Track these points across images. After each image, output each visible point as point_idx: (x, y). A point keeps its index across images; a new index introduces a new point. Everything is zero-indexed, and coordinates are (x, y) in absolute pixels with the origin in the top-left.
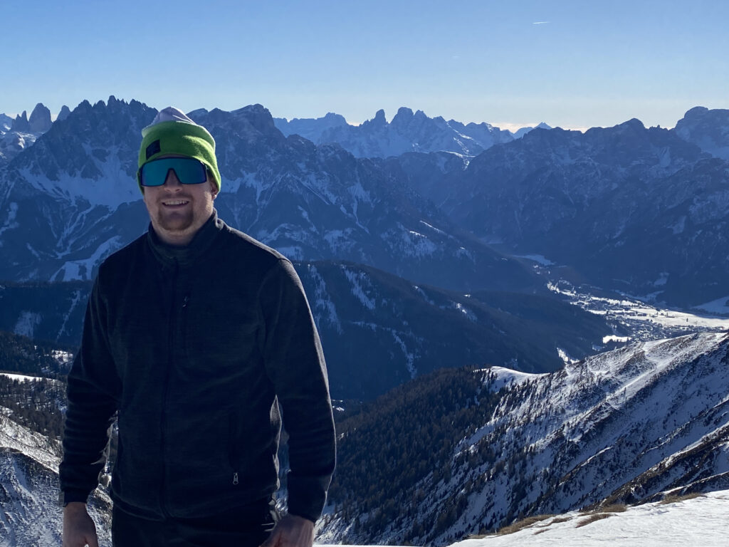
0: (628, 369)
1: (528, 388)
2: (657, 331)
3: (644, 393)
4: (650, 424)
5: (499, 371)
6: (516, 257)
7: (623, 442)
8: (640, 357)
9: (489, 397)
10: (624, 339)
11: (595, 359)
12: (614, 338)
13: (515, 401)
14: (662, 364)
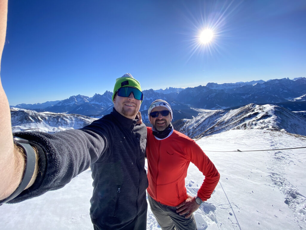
0: (202, 118)
1: (189, 121)
2: (205, 113)
3: (204, 121)
4: (205, 125)
5: (185, 119)
6: (186, 105)
7: (202, 127)
8: (203, 116)
9: (184, 123)
10: (201, 114)
11: (197, 117)
12: (200, 114)
13: (187, 123)
14: (206, 117)
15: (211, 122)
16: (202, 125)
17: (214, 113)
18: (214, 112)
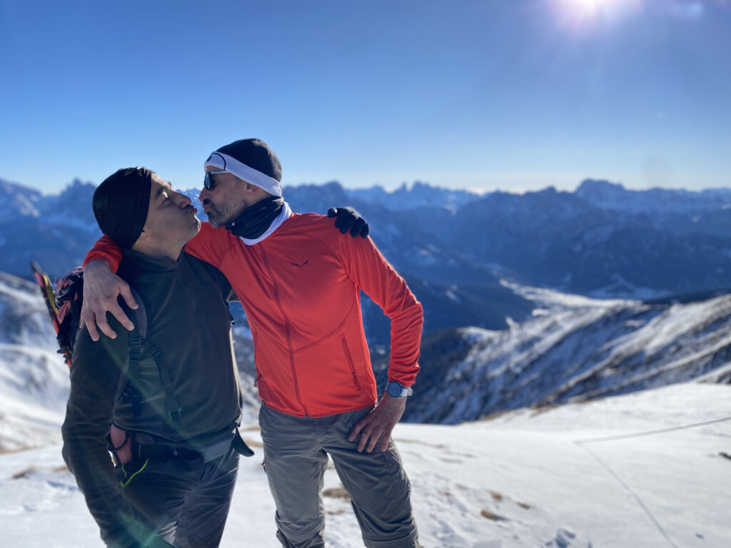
4: (561, 361)
7: (545, 372)
8: (555, 323)
10: (545, 313)
11: (529, 324)
12: (540, 312)
15: (587, 351)
16: (545, 364)
17: (601, 312)
18: (602, 306)
